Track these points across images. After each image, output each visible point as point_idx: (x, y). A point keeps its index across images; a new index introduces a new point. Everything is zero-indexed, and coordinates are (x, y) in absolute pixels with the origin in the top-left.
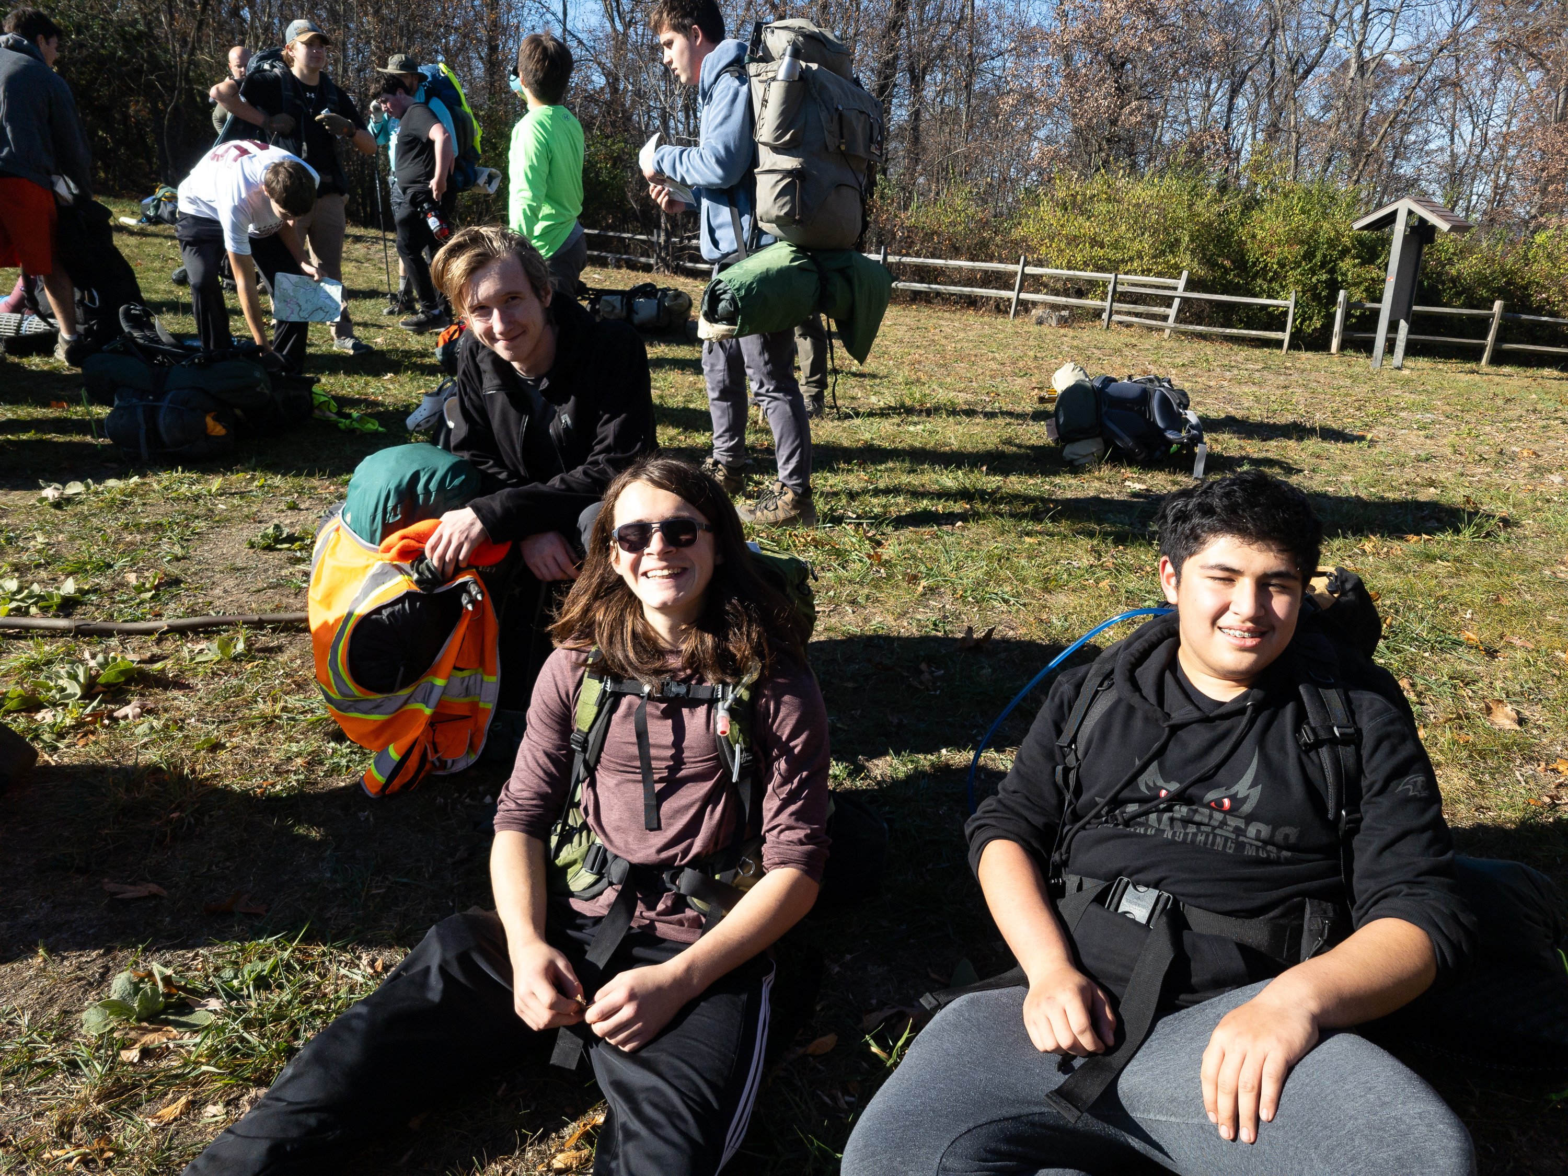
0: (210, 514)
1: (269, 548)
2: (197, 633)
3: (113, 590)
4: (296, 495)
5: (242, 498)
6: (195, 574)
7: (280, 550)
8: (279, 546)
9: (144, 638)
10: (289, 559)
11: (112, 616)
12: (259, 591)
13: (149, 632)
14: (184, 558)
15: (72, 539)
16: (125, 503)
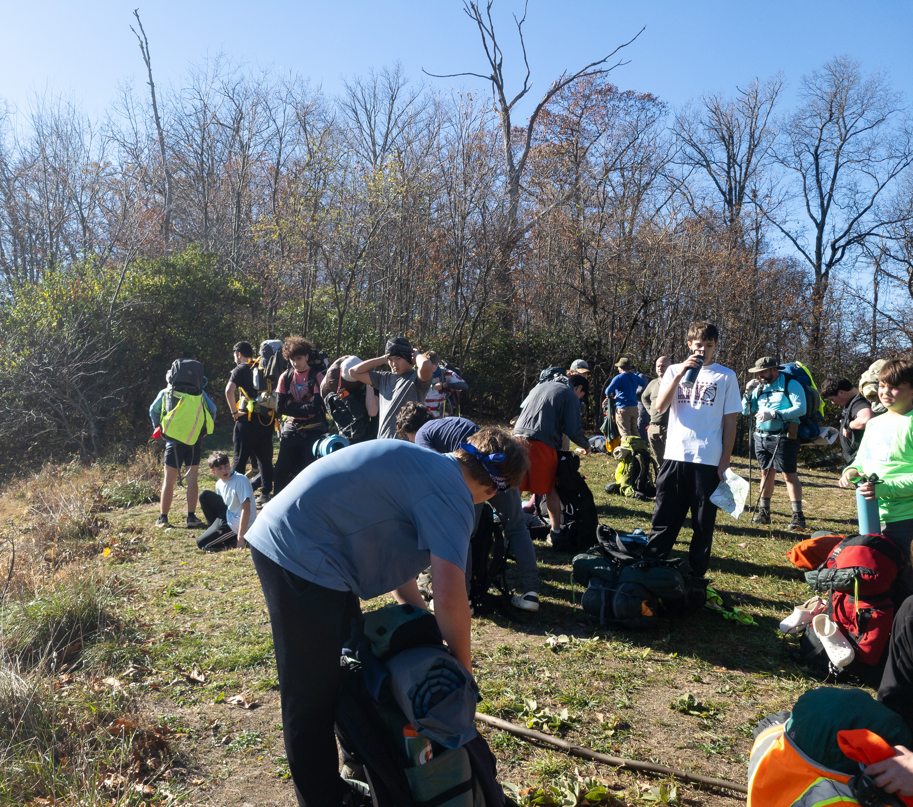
0: (643, 675)
1: (685, 712)
2: (643, 774)
3: (589, 723)
4: (699, 670)
5: (662, 665)
6: (638, 722)
7: (692, 715)
8: (692, 712)
9: (610, 768)
10: (699, 724)
11: (590, 744)
12: (681, 748)
13: (613, 764)
14: (630, 707)
15: (564, 677)
16: (592, 656)
